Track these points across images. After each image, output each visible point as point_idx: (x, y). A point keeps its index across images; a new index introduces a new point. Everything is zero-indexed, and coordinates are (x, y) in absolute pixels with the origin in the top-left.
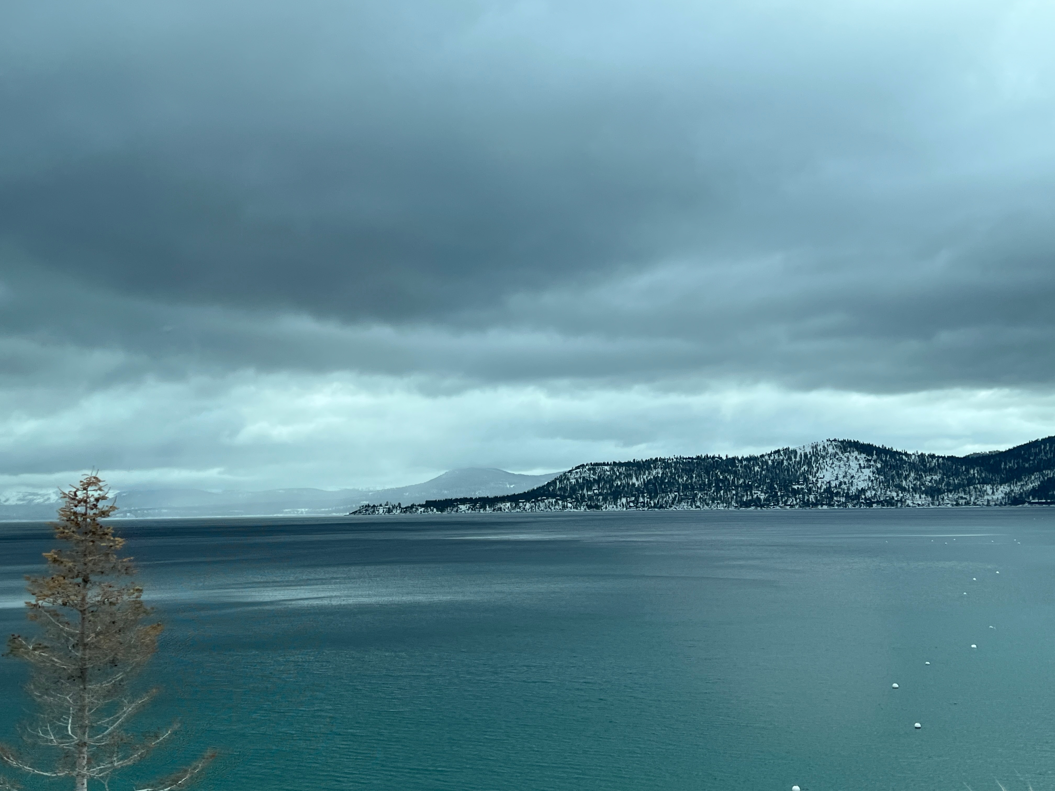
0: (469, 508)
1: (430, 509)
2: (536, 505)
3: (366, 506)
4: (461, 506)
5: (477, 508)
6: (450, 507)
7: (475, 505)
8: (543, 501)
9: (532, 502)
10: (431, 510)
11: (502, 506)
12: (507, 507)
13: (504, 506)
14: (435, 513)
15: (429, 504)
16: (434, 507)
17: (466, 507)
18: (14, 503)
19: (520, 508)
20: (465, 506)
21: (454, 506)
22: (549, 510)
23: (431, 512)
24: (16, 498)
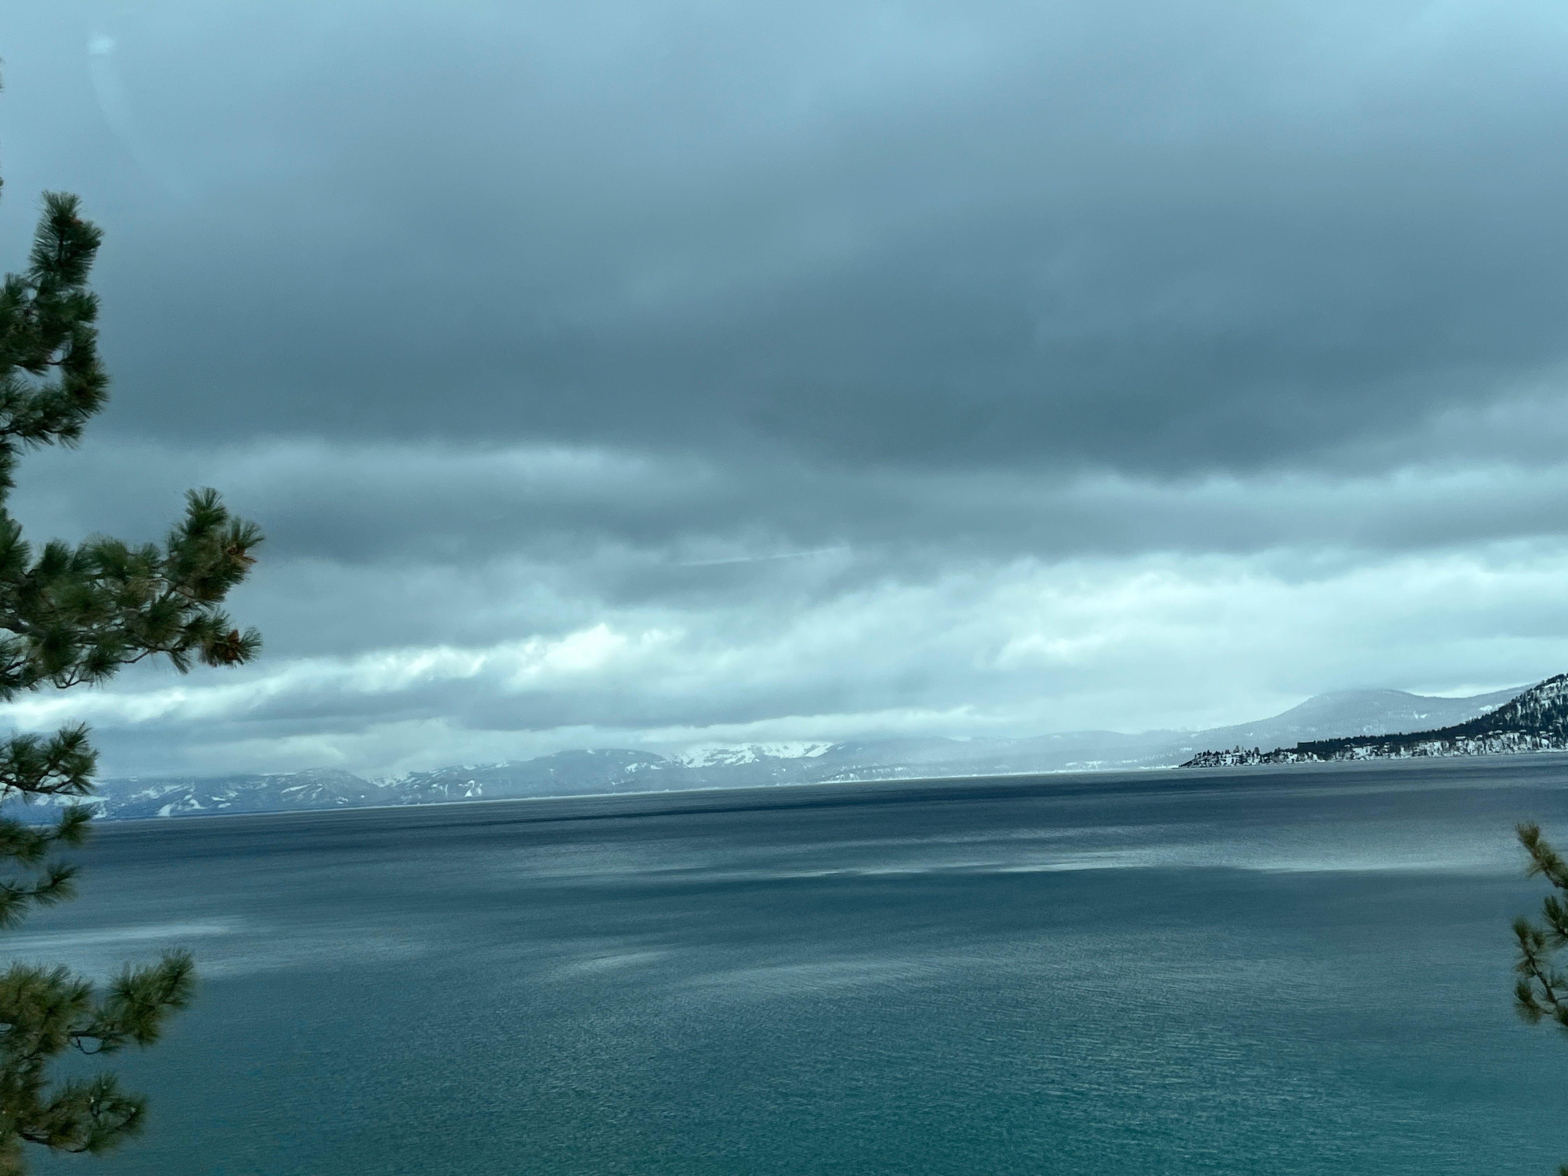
0: (1372, 752)
1: (1308, 755)
2: (1485, 744)
3: (1204, 754)
4: (1357, 750)
5: (1385, 752)
6: (1339, 751)
7: (1382, 746)
8: (1497, 736)
9: (1479, 739)
10: (1309, 757)
11: (1427, 746)
12: (1436, 748)
13: (1430, 747)
14: (1315, 762)
15: (1303, 749)
16: (1314, 753)
17: (1367, 751)
18: (701, 766)
19: (1458, 749)
20: (1364, 749)
21: (1346, 750)
22: (1510, 751)
23: (1308, 761)
24: (703, 759)
